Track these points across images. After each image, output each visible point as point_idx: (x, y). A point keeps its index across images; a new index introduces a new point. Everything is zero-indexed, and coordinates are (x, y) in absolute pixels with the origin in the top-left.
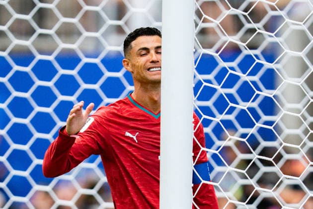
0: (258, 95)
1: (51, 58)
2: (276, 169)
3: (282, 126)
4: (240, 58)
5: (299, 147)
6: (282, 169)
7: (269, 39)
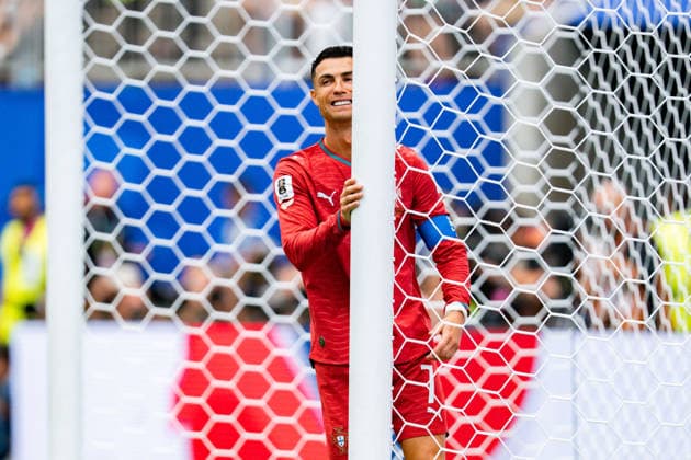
0: (481, 139)
1: (204, 89)
2: (505, 238)
3: (513, 180)
4: (456, 91)
5: (536, 209)
6: (513, 238)
7: (495, 65)
